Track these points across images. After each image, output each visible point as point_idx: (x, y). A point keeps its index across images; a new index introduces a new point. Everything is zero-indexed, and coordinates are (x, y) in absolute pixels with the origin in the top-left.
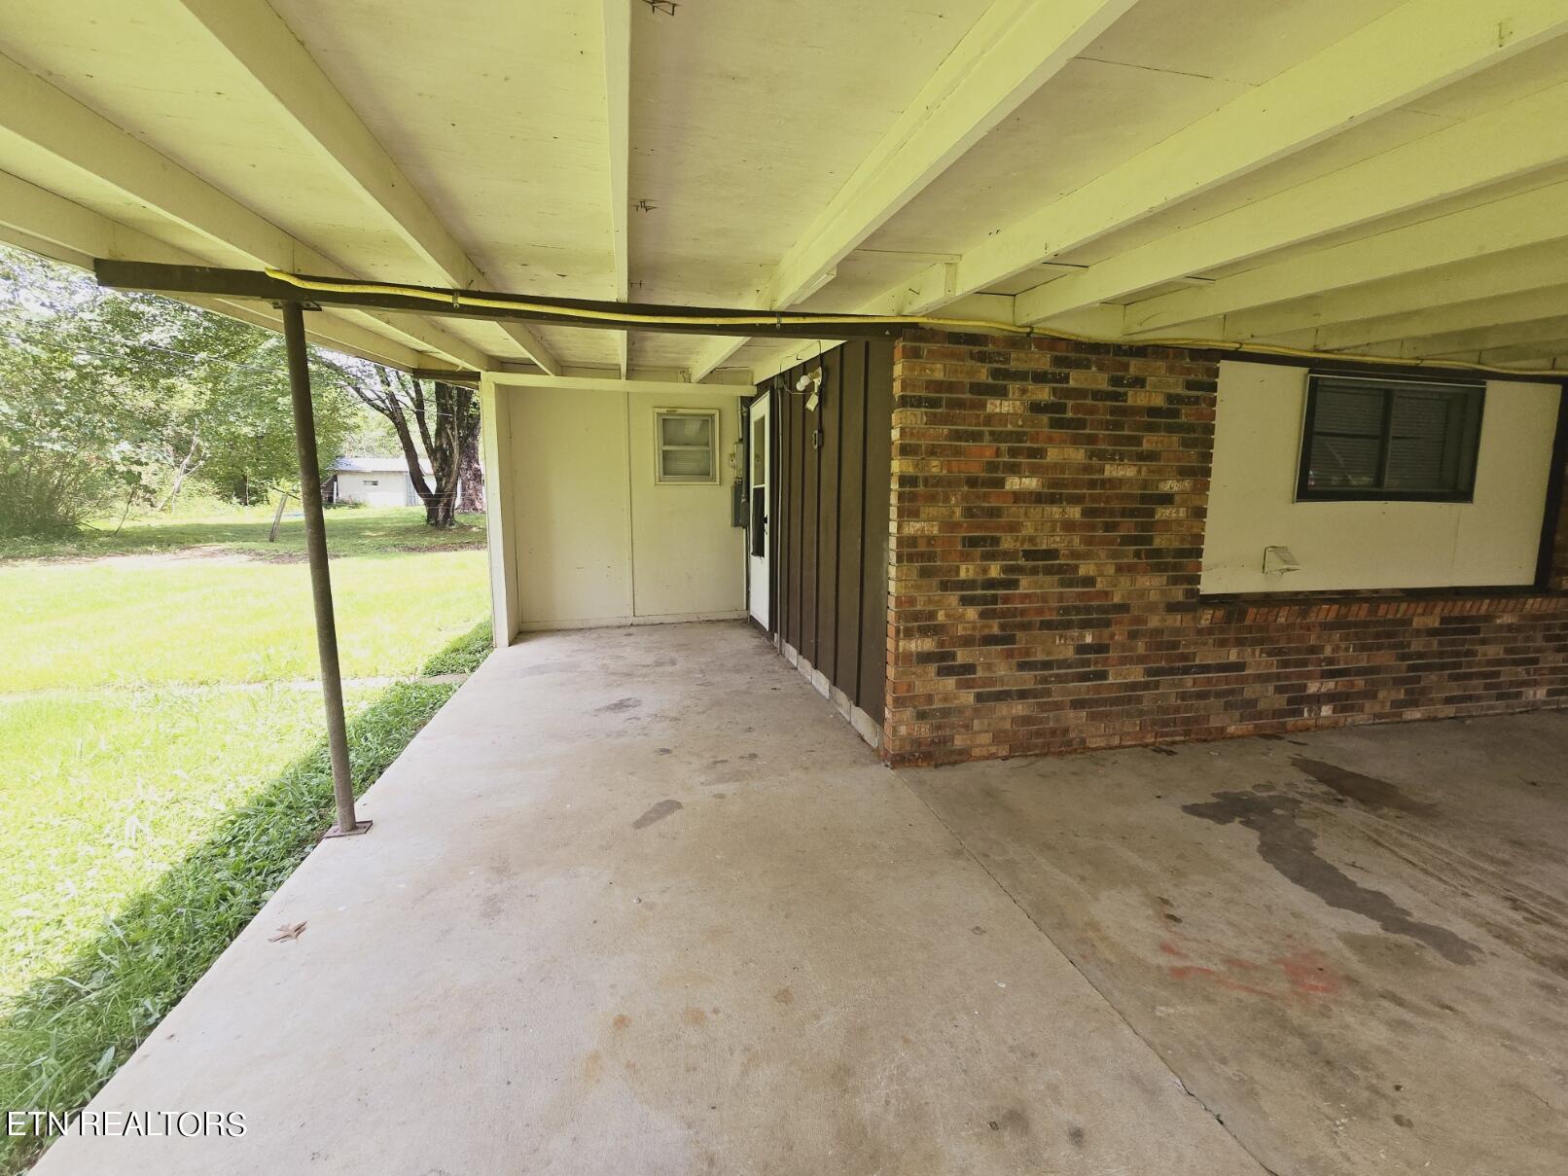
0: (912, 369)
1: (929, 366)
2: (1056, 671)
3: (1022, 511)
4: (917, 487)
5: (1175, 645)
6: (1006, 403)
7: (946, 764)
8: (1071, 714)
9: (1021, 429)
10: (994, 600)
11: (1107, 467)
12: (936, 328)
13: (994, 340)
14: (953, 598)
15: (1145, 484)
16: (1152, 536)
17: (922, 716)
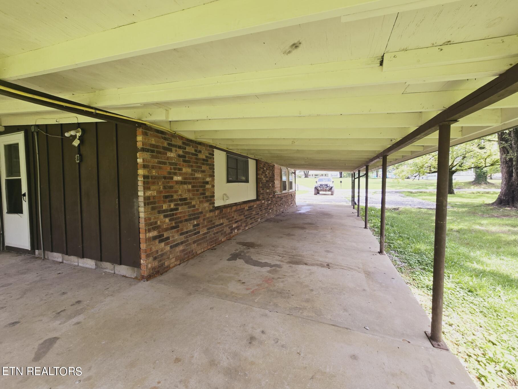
0: (145, 139)
1: (151, 139)
2: (189, 234)
3: (178, 186)
4: (149, 179)
5: (211, 221)
6: (172, 154)
7: (164, 273)
8: (193, 245)
9: (176, 162)
10: (173, 215)
11: (196, 174)
12: (153, 127)
13: (168, 134)
14: (162, 216)
15: (204, 179)
16: (205, 193)
17: (155, 259)
